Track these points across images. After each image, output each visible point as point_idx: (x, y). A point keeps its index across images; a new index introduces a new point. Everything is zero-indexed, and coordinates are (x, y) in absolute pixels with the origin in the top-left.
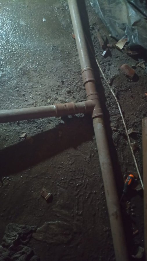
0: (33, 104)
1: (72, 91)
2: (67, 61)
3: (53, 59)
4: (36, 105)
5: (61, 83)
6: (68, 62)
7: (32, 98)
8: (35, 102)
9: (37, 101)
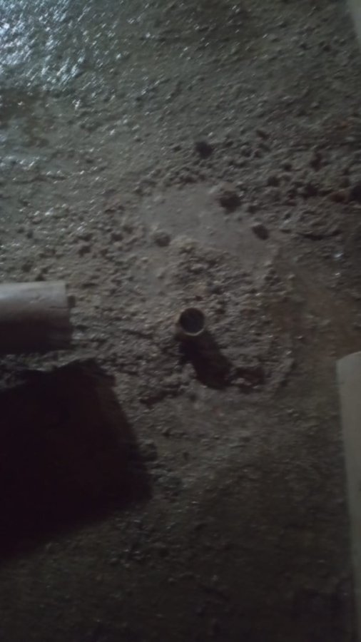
0: (27, 269)
1: (254, 199)
2: (233, 50)
3: (162, 40)
4: (45, 271)
5: (195, 159)
6: (236, 53)
7: (30, 236)
8: (42, 256)
9: (54, 251)
